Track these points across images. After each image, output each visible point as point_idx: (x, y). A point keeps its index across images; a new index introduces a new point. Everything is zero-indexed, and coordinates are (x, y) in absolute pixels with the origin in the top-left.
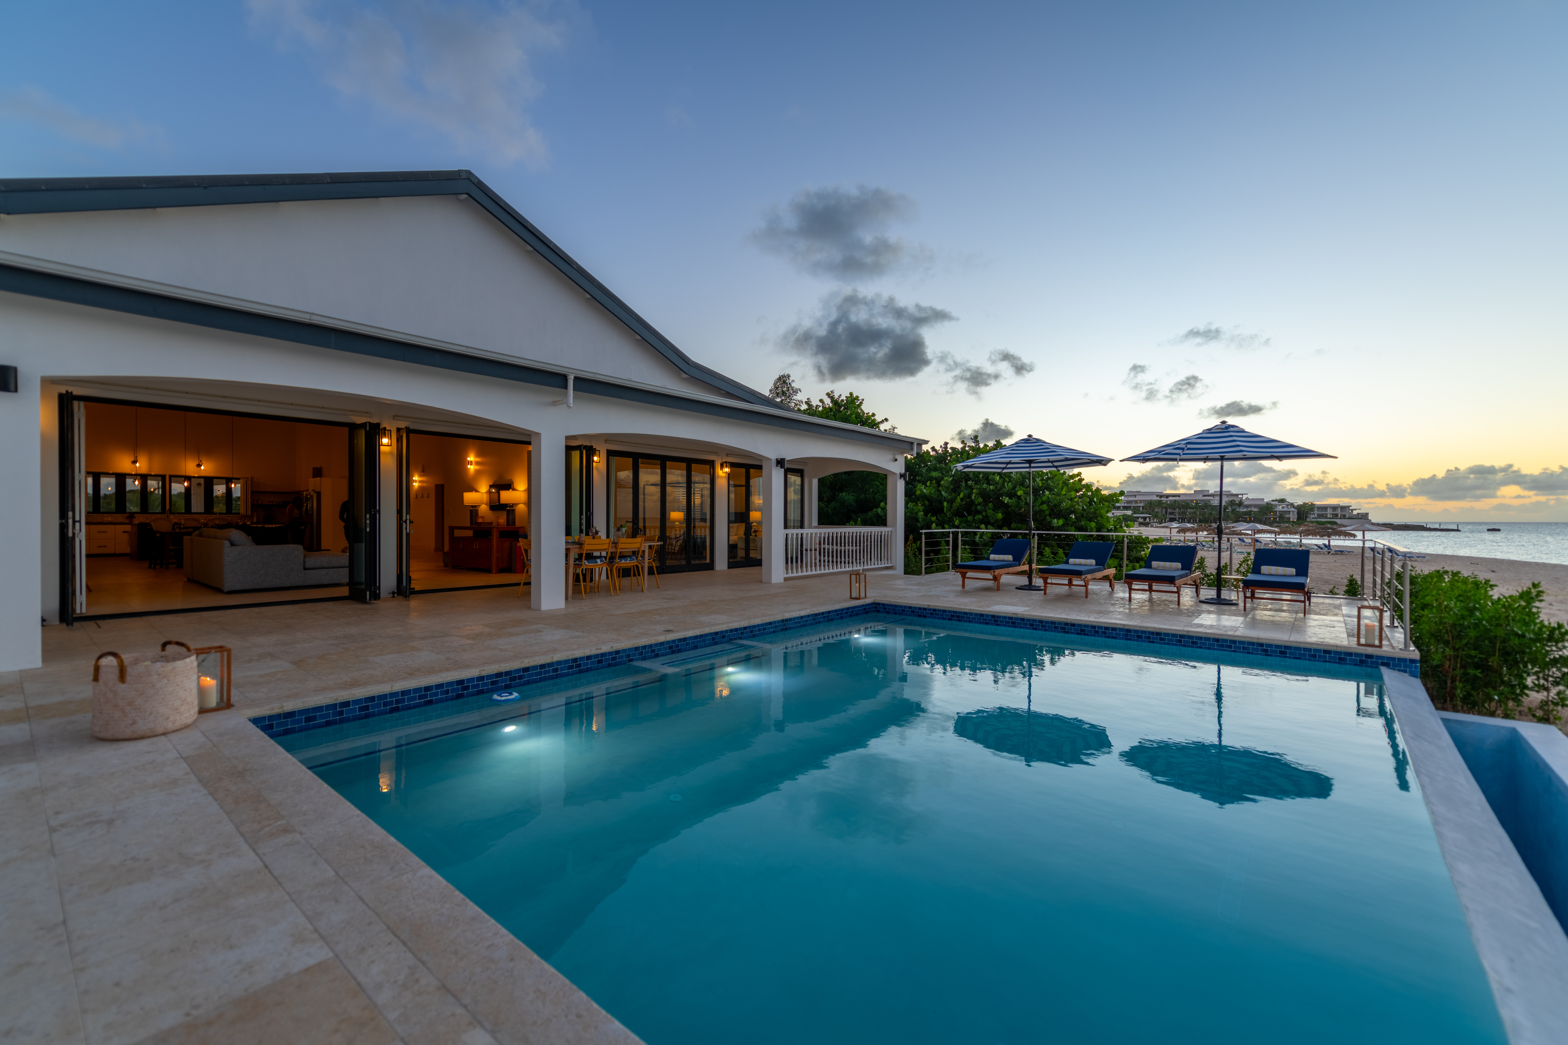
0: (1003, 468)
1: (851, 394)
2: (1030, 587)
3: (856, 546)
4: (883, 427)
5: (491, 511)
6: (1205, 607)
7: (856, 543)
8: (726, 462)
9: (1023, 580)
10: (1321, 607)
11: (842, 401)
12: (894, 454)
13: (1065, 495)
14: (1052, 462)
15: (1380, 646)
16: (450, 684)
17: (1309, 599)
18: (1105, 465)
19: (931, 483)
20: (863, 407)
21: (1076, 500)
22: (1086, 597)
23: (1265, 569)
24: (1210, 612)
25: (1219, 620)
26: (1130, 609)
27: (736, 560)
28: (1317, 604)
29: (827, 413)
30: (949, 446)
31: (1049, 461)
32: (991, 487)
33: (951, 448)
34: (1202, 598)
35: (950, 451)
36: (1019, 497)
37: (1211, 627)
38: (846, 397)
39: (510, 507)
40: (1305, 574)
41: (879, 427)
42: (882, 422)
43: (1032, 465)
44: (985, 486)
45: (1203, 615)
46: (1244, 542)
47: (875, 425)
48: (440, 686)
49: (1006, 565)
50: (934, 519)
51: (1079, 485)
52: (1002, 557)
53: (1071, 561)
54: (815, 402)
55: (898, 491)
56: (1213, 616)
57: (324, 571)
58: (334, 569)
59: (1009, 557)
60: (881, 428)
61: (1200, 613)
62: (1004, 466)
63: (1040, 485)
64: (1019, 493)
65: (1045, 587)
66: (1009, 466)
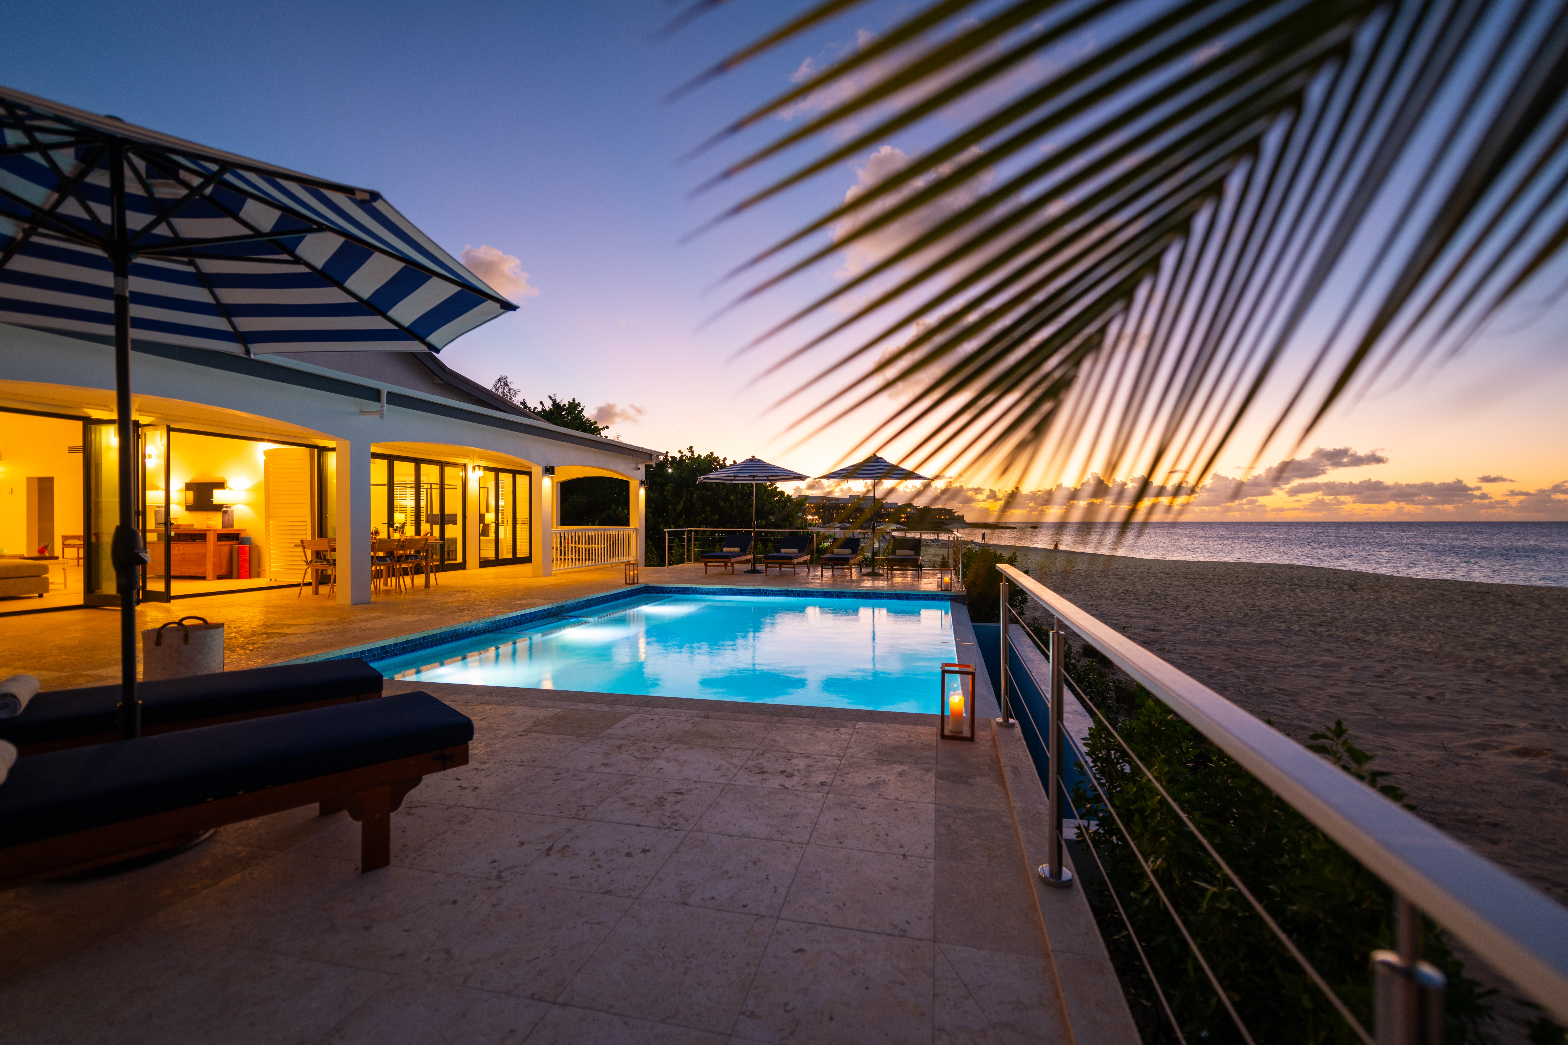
0: (732, 480)
1: (574, 400)
2: (754, 571)
3: (604, 544)
4: (604, 433)
5: (188, 512)
6: (866, 578)
7: (601, 542)
8: (479, 466)
9: (748, 567)
10: (927, 575)
11: (564, 405)
12: (637, 464)
13: (766, 500)
14: (767, 477)
15: (951, 590)
16: (376, 649)
17: (921, 571)
18: (804, 480)
19: (656, 488)
20: (584, 413)
21: (774, 504)
22: (794, 575)
23: (898, 552)
24: (869, 580)
25: (873, 583)
26: (822, 581)
27: (456, 562)
28: (925, 573)
29: (546, 415)
30: (669, 455)
31: (765, 476)
32: (709, 493)
33: (671, 457)
34: (863, 573)
35: (670, 460)
36: (732, 502)
37: (870, 587)
38: (569, 402)
39: (226, 507)
40: (919, 555)
41: (600, 433)
42: (603, 428)
43: (755, 478)
44: (704, 491)
45: (866, 582)
46: (885, 538)
47: (597, 431)
48: (370, 651)
49: (735, 555)
50: (660, 520)
51: (775, 492)
52: (732, 549)
53: (782, 550)
54: (531, 404)
55: (639, 496)
56: (871, 582)
57: (12, 581)
58: (22, 579)
59: (737, 549)
60: (602, 435)
61: (864, 581)
62: (732, 478)
63: (748, 491)
64: (732, 498)
65: (766, 570)
66: (737, 478)
